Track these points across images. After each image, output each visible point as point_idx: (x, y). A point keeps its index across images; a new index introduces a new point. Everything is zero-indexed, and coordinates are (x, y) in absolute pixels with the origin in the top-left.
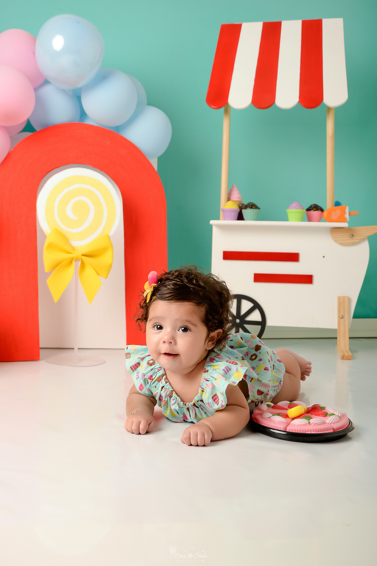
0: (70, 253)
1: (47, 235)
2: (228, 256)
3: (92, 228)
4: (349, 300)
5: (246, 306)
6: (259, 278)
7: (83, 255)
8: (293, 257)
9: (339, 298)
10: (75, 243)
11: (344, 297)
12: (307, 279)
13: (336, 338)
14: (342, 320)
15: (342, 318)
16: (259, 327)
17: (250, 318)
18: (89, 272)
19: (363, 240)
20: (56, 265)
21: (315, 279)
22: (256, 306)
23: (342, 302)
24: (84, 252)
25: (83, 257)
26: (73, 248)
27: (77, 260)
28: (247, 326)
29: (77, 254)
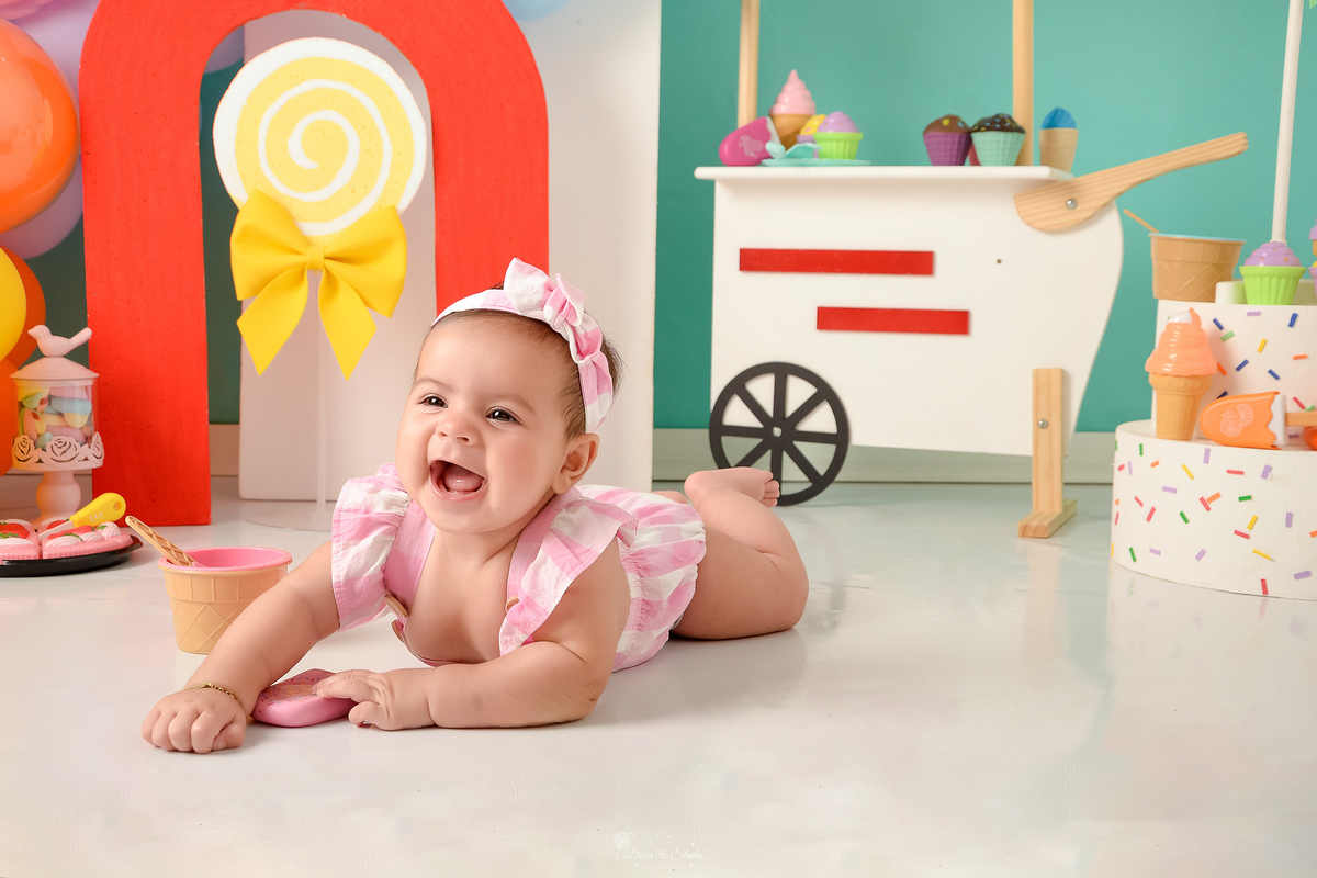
0: (297, 253)
1: (239, 207)
2: (753, 260)
3: (353, 191)
4: (1065, 377)
6: (831, 319)
7: (327, 258)
8: (917, 263)
9: (1037, 373)
10: (312, 229)
11: (1048, 371)
12: (956, 322)
13: (1030, 483)
14: (1044, 432)
15: (1045, 425)
16: (830, 450)
17: (809, 424)
18: (346, 300)
19: (1105, 207)
20: (262, 284)
21: (975, 323)
22: (824, 393)
23: (1049, 384)
24: (329, 252)
25: (329, 263)
26: (308, 242)
27: (314, 270)
28: (801, 446)
29: (314, 256)
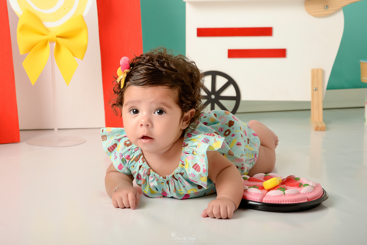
0: (45, 35)
1: (19, 16)
2: (202, 32)
3: (65, 9)
4: (323, 72)
5: (221, 81)
6: (233, 54)
7: (57, 37)
8: (267, 32)
9: (313, 71)
10: (48, 25)
11: (317, 70)
12: (281, 53)
13: (310, 110)
14: (316, 92)
15: (316, 90)
16: (234, 102)
17: (225, 94)
18: (65, 53)
19: (338, 11)
20: (31, 48)
21: (288, 53)
22: (231, 81)
23: (316, 74)
24: (59, 33)
25: (58, 39)
26: (47, 30)
27: (52, 41)
28: (222, 102)
29: (52, 35)
